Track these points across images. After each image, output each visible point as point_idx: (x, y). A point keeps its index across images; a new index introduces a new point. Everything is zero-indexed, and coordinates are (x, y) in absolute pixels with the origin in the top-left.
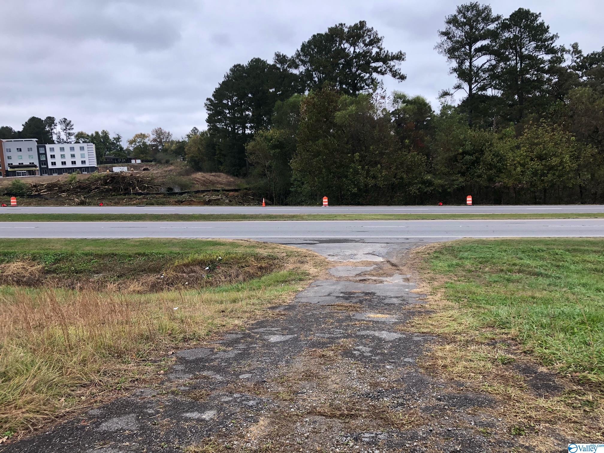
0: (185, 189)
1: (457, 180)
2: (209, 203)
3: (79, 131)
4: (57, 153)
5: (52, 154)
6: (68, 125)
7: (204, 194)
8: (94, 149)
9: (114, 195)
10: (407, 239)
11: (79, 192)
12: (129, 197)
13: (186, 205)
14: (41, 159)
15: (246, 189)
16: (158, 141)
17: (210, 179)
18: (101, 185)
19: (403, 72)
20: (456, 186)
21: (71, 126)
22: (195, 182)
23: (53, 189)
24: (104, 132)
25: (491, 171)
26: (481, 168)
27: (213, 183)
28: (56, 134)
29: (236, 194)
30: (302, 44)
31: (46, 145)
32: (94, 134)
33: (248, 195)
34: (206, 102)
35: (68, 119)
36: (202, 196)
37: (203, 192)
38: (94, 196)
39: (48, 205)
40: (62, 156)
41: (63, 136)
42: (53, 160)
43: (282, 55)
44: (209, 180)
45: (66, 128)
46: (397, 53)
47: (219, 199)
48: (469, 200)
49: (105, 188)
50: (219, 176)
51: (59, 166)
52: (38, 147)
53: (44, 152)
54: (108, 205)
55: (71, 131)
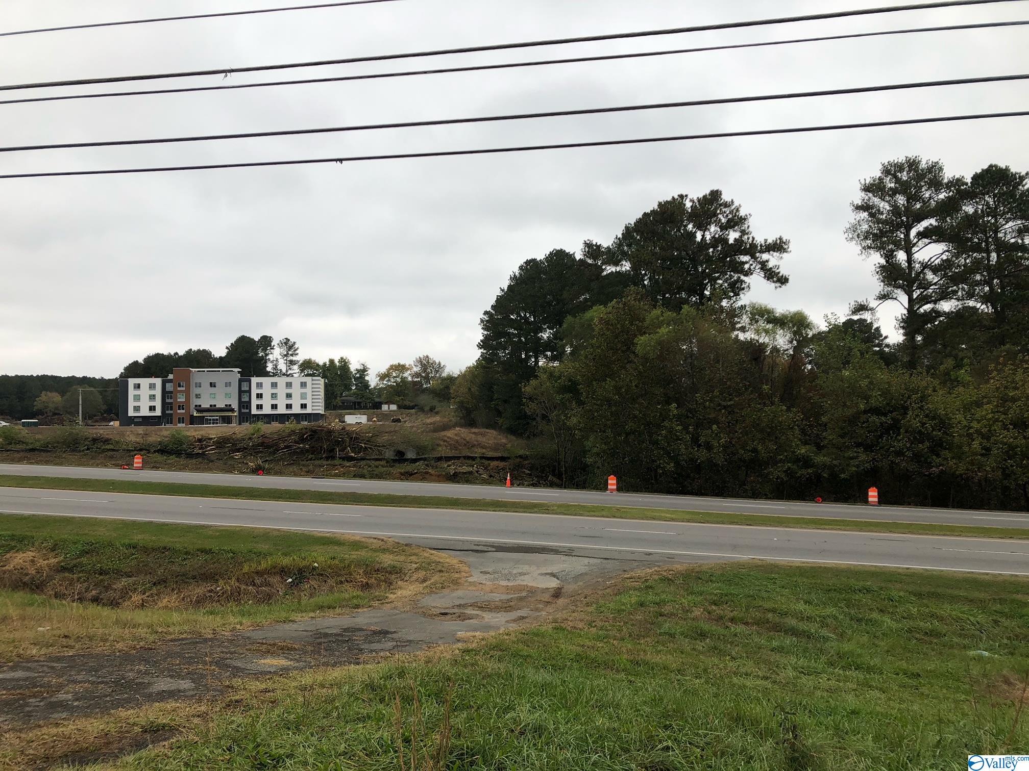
0: (423, 454)
1: (857, 457)
2: (454, 478)
3: (306, 358)
4: (267, 391)
5: (259, 391)
6: (290, 348)
7: (450, 463)
8: (322, 387)
9: (311, 460)
10: (650, 554)
11: (261, 452)
12: (332, 462)
13: (416, 480)
14: (243, 400)
15: (521, 457)
16: (422, 377)
17: (467, 439)
18: (296, 442)
19: (783, 271)
20: (854, 469)
21: (295, 350)
22: (442, 443)
23: (225, 447)
24: (342, 360)
25: (920, 445)
26: (903, 439)
27: (469, 445)
28: (272, 362)
29: (501, 464)
30: (624, 228)
31: (253, 379)
32: (328, 363)
33: (523, 467)
34: (482, 316)
35: (291, 340)
36: (446, 466)
37: (448, 459)
38: (282, 459)
39: (210, 470)
40: (274, 396)
41: (282, 366)
42: (259, 402)
43: (595, 243)
44: (464, 440)
45: (288, 354)
46: (775, 239)
47: (471, 473)
48: (873, 494)
49: (299, 448)
50: (483, 435)
51: (267, 410)
52: (240, 381)
53: (248, 389)
54: (296, 475)
55: (294, 358)
